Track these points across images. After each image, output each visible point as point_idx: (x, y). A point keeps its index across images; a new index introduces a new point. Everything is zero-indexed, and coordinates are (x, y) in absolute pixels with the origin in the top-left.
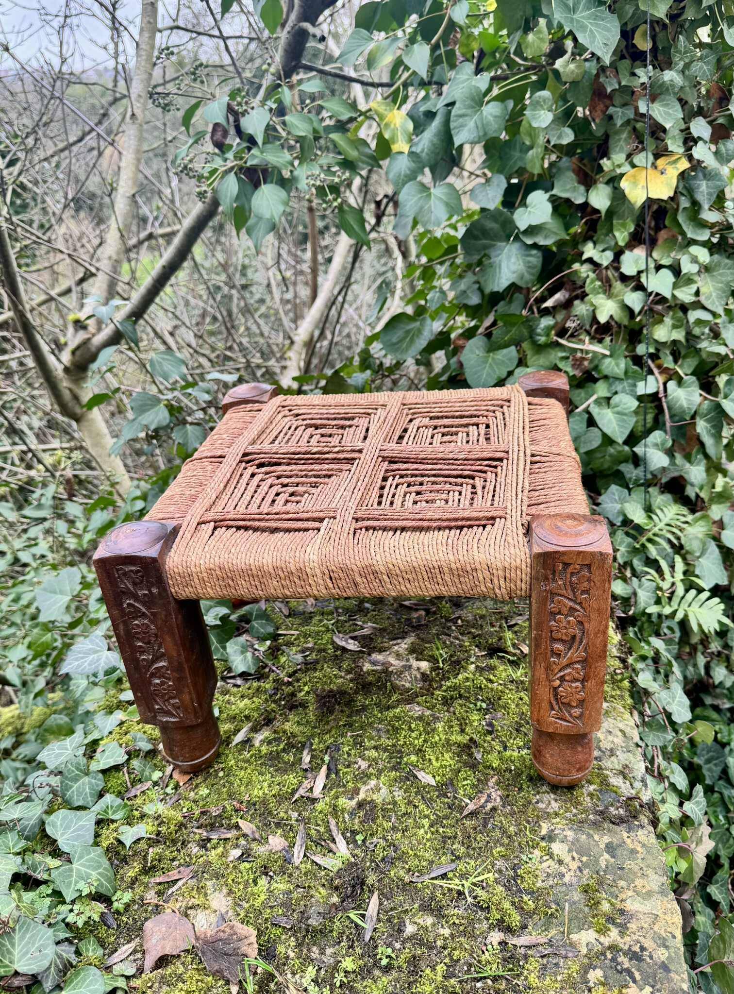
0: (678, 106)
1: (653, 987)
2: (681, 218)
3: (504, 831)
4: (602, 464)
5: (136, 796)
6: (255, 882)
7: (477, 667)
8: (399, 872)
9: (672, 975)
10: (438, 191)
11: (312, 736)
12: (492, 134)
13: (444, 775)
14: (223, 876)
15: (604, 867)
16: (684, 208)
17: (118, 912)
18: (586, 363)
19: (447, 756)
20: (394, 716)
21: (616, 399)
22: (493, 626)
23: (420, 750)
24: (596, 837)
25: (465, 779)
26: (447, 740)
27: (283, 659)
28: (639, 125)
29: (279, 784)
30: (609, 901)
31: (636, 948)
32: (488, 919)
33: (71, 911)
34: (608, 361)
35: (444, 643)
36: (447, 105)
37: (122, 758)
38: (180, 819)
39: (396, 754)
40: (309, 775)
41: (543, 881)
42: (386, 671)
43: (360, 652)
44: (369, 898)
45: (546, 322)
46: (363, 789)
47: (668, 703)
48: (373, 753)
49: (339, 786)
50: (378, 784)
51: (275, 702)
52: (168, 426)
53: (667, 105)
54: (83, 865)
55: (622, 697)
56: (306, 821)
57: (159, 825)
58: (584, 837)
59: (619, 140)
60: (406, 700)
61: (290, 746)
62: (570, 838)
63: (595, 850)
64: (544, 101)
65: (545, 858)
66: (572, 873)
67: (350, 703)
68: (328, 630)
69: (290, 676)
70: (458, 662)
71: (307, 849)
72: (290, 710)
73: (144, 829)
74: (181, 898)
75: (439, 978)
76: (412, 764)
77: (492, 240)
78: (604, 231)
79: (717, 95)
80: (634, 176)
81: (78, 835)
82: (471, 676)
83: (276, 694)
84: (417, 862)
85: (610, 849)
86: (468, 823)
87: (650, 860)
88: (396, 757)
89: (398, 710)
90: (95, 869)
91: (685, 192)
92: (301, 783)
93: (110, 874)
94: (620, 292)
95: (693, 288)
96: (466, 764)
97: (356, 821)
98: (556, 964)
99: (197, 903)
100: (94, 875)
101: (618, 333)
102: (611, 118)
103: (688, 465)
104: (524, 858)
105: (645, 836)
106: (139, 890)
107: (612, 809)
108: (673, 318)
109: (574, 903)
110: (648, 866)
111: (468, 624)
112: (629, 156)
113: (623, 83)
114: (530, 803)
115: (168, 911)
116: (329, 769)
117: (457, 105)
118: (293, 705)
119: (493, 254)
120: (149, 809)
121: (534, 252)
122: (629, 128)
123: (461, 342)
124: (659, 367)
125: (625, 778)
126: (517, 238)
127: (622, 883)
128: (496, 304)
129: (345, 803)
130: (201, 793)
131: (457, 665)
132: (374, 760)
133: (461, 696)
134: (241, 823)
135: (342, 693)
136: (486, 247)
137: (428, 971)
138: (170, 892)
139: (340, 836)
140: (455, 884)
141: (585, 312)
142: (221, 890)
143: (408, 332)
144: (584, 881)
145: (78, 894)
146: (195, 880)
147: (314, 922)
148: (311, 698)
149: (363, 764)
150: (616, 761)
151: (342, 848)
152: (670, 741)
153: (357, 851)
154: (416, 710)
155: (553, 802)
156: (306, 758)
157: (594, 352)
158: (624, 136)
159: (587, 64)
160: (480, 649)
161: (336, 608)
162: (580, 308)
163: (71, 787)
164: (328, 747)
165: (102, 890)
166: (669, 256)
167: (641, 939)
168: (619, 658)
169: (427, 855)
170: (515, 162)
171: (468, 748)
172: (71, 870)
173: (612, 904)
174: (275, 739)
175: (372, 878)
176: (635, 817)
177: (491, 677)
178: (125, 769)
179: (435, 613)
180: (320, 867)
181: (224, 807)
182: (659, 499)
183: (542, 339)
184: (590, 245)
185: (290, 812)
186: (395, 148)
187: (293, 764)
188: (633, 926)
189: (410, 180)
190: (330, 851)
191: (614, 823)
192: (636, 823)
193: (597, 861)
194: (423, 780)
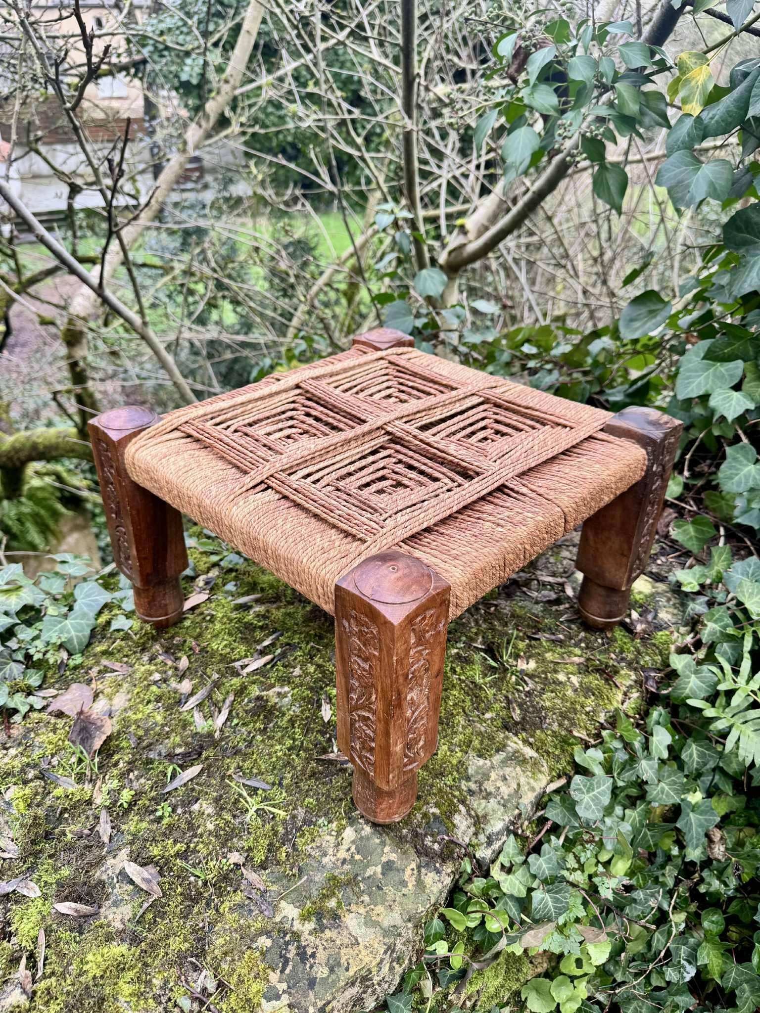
1: (289, 987)
6: (147, 704)
8: (232, 763)
9: (311, 993)
14: (135, 686)
15: (367, 875)
17: (68, 666)
22: (516, 628)
24: (387, 849)
29: (232, 649)
30: (338, 903)
31: (309, 951)
32: (245, 841)
39: (327, 680)
40: (256, 655)
41: (311, 848)
44: (195, 765)
46: (277, 689)
47: (578, 790)
48: (312, 669)
49: (264, 676)
50: (288, 693)
54: (71, 624)
56: (218, 686)
58: (378, 841)
61: (267, 627)
62: (363, 833)
63: (375, 858)
65: (333, 833)
66: (333, 859)
71: (199, 704)
73: (130, 625)
74: (105, 684)
75: (172, 852)
76: (329, 695)
81: (91, 604)
84: (252, 766)
85: (388, 867)
86: (315, 765)
90: (76, 630)
92: (245, 657)
93: (85, 641)
97: (244, 707)
98: (251, 911)
99: (109, 692)
100: (73, 634)
104: (323, 821)
106: (91, 661)
107: (430, 838)
109: (312, 881)
110: (401, 903)
115: (91, 686)
116: (272, 660)
125: (475, 824)
127: (366, 898)
129: (254, 690)
132: (307, 674)
134: (182, 659)
137: (171, 841)
138: (104, 675)
139: (227, 711)
142: (127, 694)
144: (337, 873)
146: (122, 677)
149: (297, 672)
150: (483, 806)
151: (221, 719)
153: (226, 729)
156: (267, 642)
164: (289, 644)
165: (69, 647)
167: (321, 948)
169: (263, 766)
173: (338, 906)
174: (262, 616)
175: (209, 753)
176: (443, 860)
180: (193, 722)
181: (185, 642)
185: (215, 672)
187: (255, 641)
188: (328, 933)
190: (211, 717)
191: (416, 850)
192: (438, 865)
193: (367, 866)
194: (323, 713)
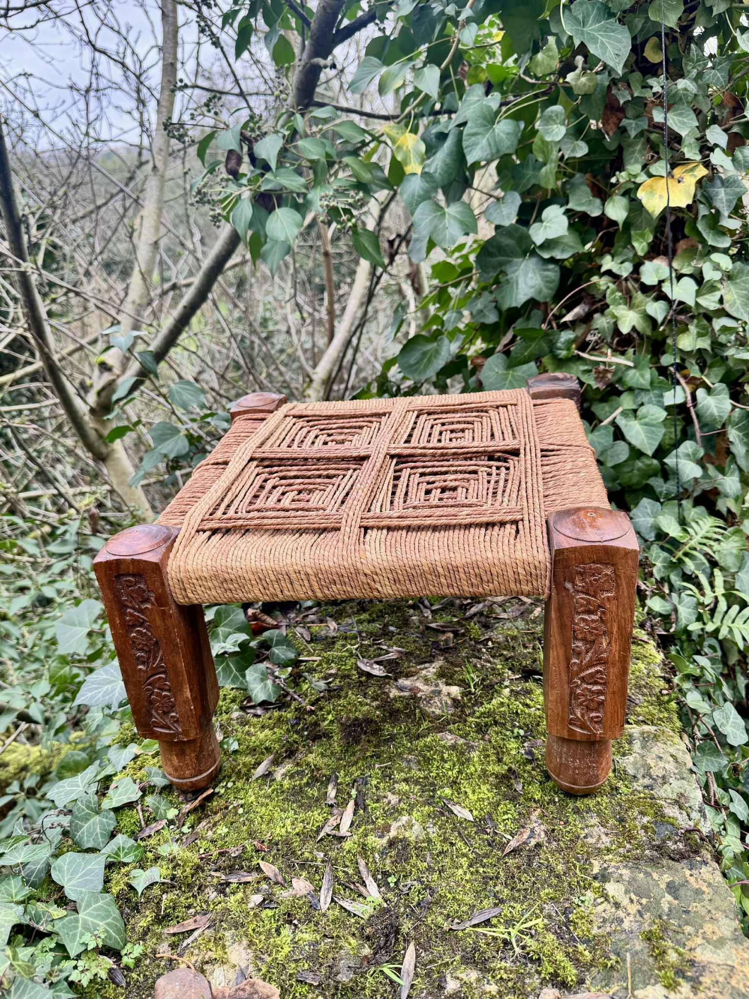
0: (693, 116)
2: (700, 226)
3: (551, 870)
4: (630, 478)
5: (150, 836)
6: (279, 933)
7: (512, 691)
8: (436, 918)
10: (453, 210)
11: (338, 769)
12: (505, 151)
13: (482, 809)
14: (243, 925)
15: (666, 910)
16: (704, 216)
17: (127, 968)
18: (609, 376)
19: (484, 788)
20: (425, 746)
21: (642, 411)
22: (525, 647)
23: (455, 783)
24: (655, 876)
25: (505, 813)
26: (484, 771)
27: (305, 687)
28: (653, 136)
29: (303, 821)
30: (676, 951)
32: (539, 973)
33: (75, 967)
34: (632, 372)
35: (475, 666)
36: (459, 126)
37: (136, 795)
38: (197, 861)
39: (429, 787)
40: (335, 811)
41: (599, 928)
42: (414, 697)
43: (386, 677)
44: (405, 949)
45: (566, 336)
46: (394, 825)
47: (722, 724)
48: (404, 787)
49: (367, 823)
50: (411, 820)
51: (297, 732)
52: (187, 455)
53: (681, 115)
54: (90, 915)
55: (670, 720)
56: (334, 862)
57: (174, 868)
58: (642, 875)
59: (633, 152)
60: (437, 728)
61: (314, 780)
62: (626, 878)
63: (655, 892)
64: (557, 115)
65: (599, 901)
66: (631, 918)
67: (377, 731)
68: (351, 655)
69: (312, 705)
70: (491, 686)
71: (334, 893)
72: (314, 741)
73: (157, 873)
74: (196, 952)
76: (446, 798)
77: (509, 256)
78: (621, 244)
79: (731, 104)
80: (651, 186)
81: (86, 881)
82: (506, 701)
83: (298, 724)
84: (456, 907)
85: (672, 888)
86: (511, 862)
87: (718, 902)
88: (429, 790)
89: (428, 740)
90: (103, 919)
91: (703, 200)
92: (326, 820)
93: (120, 924)
94: (641, 302)
95: (717, 295)
96: (505, 797)
97: (388, 861)
99: (214, 957)
100: (102, 925)
101: (641, 345)
102: (624, 130)
103: (721, 476)
104: (576, 901)
105: (710, 873)
106: (151, 942)
107: (670, 843)
108: (697, 326)
109: (637, 953)
110: (717, 909)
111: (499, 646)
112: (645, 167)
113: (636, 95)
114: (578, 837)
115: (183, 966)
116: (356, 804)
117: (469, 125)
118: (317, 735)
119: (509, 269)
120: (164, 850)
121: (551, 266)
122: (642, 140)
123: (479, 361)
124: (685, 377)
125: (680, 808)
126: (533, 253)
127: (688, 929)
128: (514, 322)
129: (376, 842)
130: (219, 832)
131: (490, 689)
132: (405, 794)
133: (496, 723)
134: (263, 864)
135: (369, 721)
136: (501, 264)
138: (185, 944)
139: (370, 878)
140: (500, 932)
141: (606, 325)
142: (240, 942)
143: (425, 354)
144: (647, 928)
145: (83, 948)
146: (212, 930)
147: (344, 978)
148: (335, 727)
149: (393, 799)
150: (669, 790)
151: (373, 891)
152: (726, 766)
153: (390, 895)
154: (449, 739)
155: (603, 837)
156: (332, 792)
157: (618, 364)
158: (638, 147)
159: (599, 77)
160: (514, 672)
161: (360, 632)
162: (601, 322)
163: (82, 827)
164: (355, 781)
165: (110, 943)
166: (690, 265)
168: (664, 678)
169: (467, 899)
170: (529, 179)
171: (506, 779)
172: (77, 921)
173: (680, 954)
174: (298, 773)
175: (407, 926)
176: (696, 852)
177: (528, 701)
178: (139, 807)
179: (463, 635)
180: (349, 913)
181: (244, 847)
182: (693, 512)
183: (563, 353)
184: (608, 258)
185: (315, 852)
186: (408, 170)
187: (317, 800)
188: (706, 980)
189: (424, 200)
190: (360, 895)
191: (673, 859)
192: (698, 859)
193: (658, 903)
194: (459, 815)
